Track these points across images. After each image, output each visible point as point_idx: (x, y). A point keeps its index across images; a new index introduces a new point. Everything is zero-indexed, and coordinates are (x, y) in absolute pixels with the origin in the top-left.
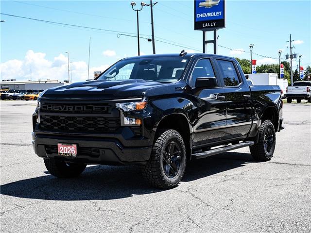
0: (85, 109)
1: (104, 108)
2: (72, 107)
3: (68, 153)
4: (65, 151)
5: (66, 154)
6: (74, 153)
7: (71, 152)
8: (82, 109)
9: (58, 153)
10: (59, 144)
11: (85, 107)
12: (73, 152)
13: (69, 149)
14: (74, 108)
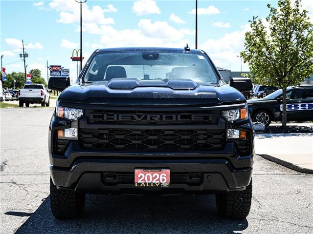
0: (179, 119)
1: (208, 117)
2: (159, 116)
3: (154, 182)
4: (149, 180)
5: (150, 184)
6: (165, 182)
7: (159, 180)
8: (174, 119)
9: (134, 183)
10: (136, 171)
11: (179, 116)
12: (163, 180)
13: (156, 177)
14: (161, 117)
